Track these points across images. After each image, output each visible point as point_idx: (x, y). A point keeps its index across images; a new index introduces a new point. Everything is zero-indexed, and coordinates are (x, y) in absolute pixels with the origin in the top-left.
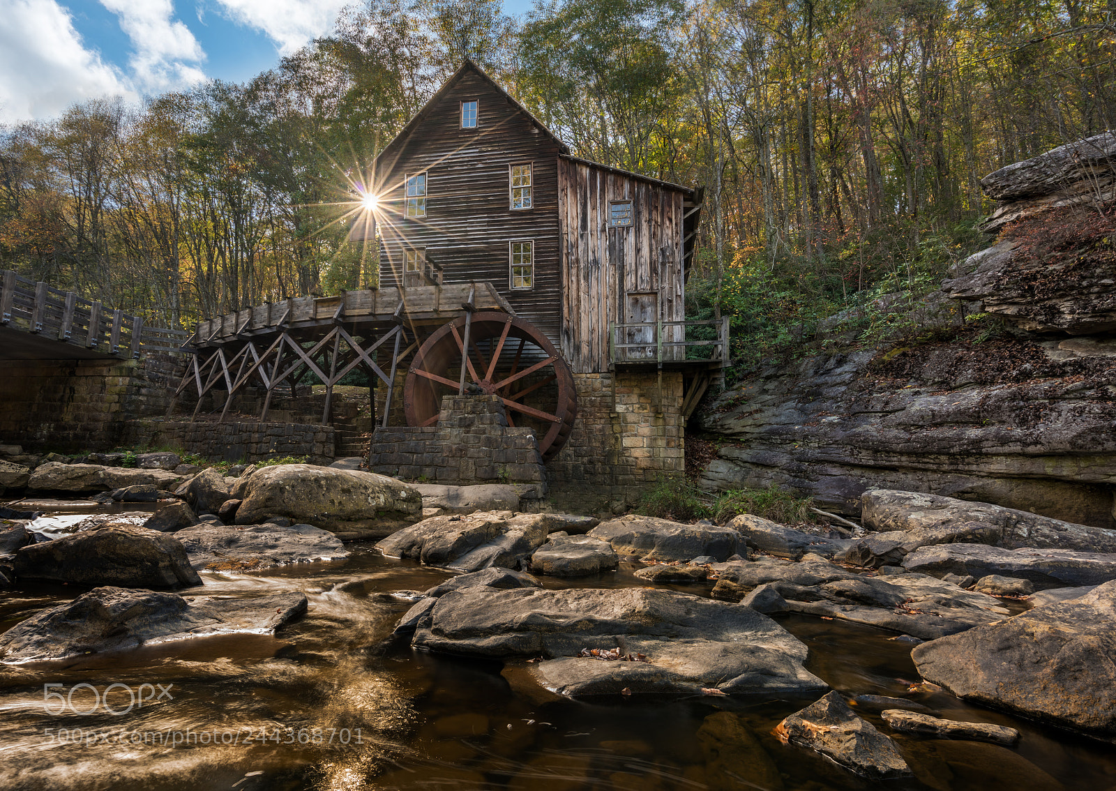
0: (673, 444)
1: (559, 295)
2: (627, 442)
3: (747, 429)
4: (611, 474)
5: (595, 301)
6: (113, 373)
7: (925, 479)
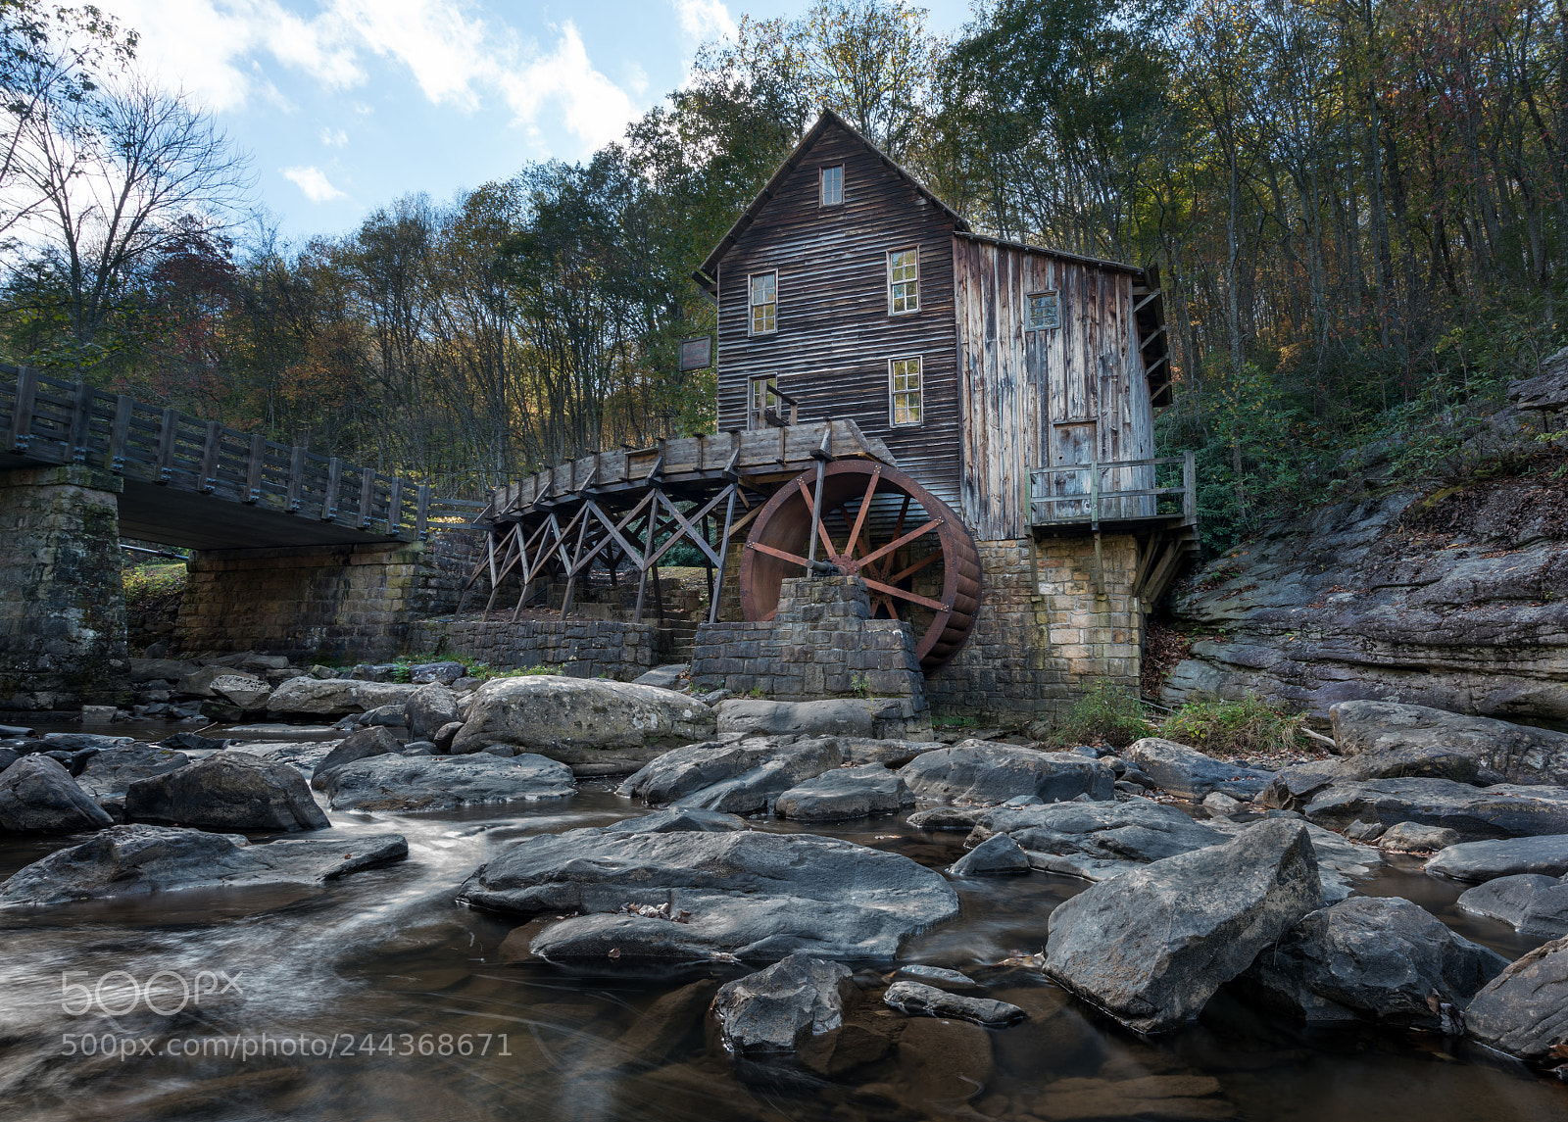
0: (1121, 638)
1: (958, 431)
2: (1056, 637)
3: (1231, 615)
4: (1034, 682)
5: (1008, 438)
6: (394, 560)
7: (1464, 684)
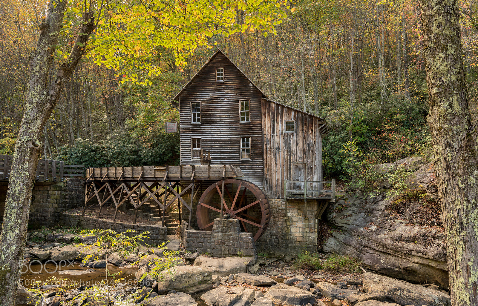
0: (312, 231)
1: (263, 163)
2: (292, 230)
3: (344, 225)
4: (286, 243)
6: (52, 189)
